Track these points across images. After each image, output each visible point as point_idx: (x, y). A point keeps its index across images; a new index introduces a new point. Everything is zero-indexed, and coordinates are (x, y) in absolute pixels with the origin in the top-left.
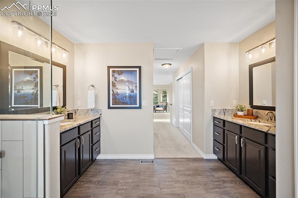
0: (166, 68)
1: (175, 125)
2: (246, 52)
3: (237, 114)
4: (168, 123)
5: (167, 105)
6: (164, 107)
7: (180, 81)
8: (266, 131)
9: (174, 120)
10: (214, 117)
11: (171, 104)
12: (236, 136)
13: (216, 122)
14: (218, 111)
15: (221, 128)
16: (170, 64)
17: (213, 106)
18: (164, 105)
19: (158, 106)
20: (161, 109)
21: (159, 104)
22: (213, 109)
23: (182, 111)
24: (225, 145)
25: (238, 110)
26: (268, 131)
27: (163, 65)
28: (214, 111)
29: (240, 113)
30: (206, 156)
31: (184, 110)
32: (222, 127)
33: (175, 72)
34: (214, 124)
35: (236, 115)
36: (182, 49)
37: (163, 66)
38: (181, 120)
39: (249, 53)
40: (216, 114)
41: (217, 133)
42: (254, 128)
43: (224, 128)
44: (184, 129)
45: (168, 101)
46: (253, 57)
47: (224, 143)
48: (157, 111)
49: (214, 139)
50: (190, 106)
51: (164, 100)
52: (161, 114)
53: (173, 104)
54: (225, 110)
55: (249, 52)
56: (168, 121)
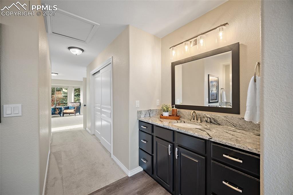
0: (75, 53)
1: (90, 131)
2: (170, 48)
3: (162, 115)
4: (80, 131)
5: (80, 105)
6: (75, 109)
7: (97, 75)
8: (208, 139)
9: (89, 125)
10: (139, 121)
11: (85, 105)
12: (169, 145)
13: (143, 127)
14: (144, 113)
15: (149, 134)
16: (83, 50)
17: (139, 107)
18: (77, 105)
19: (68, 108)
20: (72, 111)
21: (70, 105)
22: (139, 110)
23: (100, 114)
24: (154, 155)
25: (164, 111)
26: (211, 139)
27: (70, 48)
28: (139, 112)
29: (166, 114)
30: (132, 172)
31: (102, 112)
32: (151, 133)
33: (90, 64)
34: (139, 130)
35: (162, 117)
36: (99, 25)
37: (71, 50)
38: (98, 123)
39: (173, 49)
40: (142, 117)
41: (144, 140)
42: (192, 135)
43: (153, 134)
44: (102, 137)
45: (82, 101)
46: (176, 55)
47: (153, 153)
48: (65, 115)
49: (139, 148)
50: (110, 107)
51: (77, 100)
52: (72, 117)
53: (87, 105)
54: (150, 111)
55: (173, 47)
56: (81, 127)
